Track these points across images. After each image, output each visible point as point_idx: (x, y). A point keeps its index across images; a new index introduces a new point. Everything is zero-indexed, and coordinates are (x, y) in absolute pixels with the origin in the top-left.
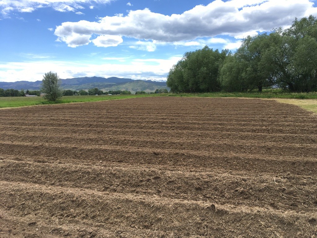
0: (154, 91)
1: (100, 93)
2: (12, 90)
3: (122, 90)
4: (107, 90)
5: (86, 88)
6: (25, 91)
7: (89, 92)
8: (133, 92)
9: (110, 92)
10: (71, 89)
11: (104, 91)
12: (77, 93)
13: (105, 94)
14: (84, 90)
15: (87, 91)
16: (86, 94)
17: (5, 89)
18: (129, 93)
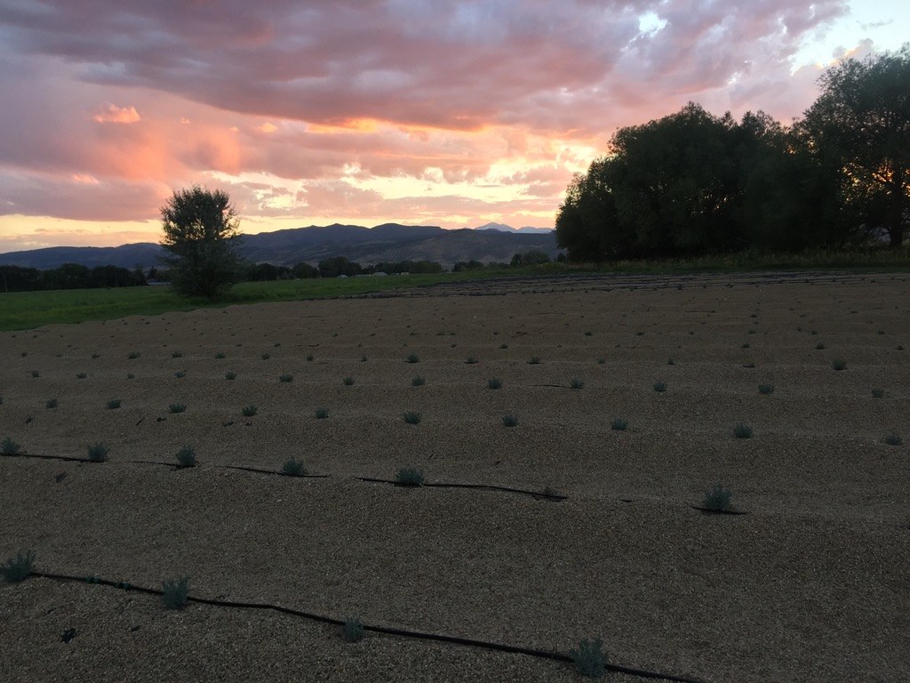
0: (508, 261)
1: (353, 270)
2: (110, 269)
3: (415, 260)
4: (371, 261)
5: (313, 259)
6: (146, 271)
7: (322, 268)
8: (448, 266)
9: (380, 268)
10: (270, 263)
11: (364, 265)
12: (287, 270)
13: (365, 272)
14: (307, 263)
15: (315, 265)
16: (314, 274)
17: (91, 267)
18: (436, 268)
